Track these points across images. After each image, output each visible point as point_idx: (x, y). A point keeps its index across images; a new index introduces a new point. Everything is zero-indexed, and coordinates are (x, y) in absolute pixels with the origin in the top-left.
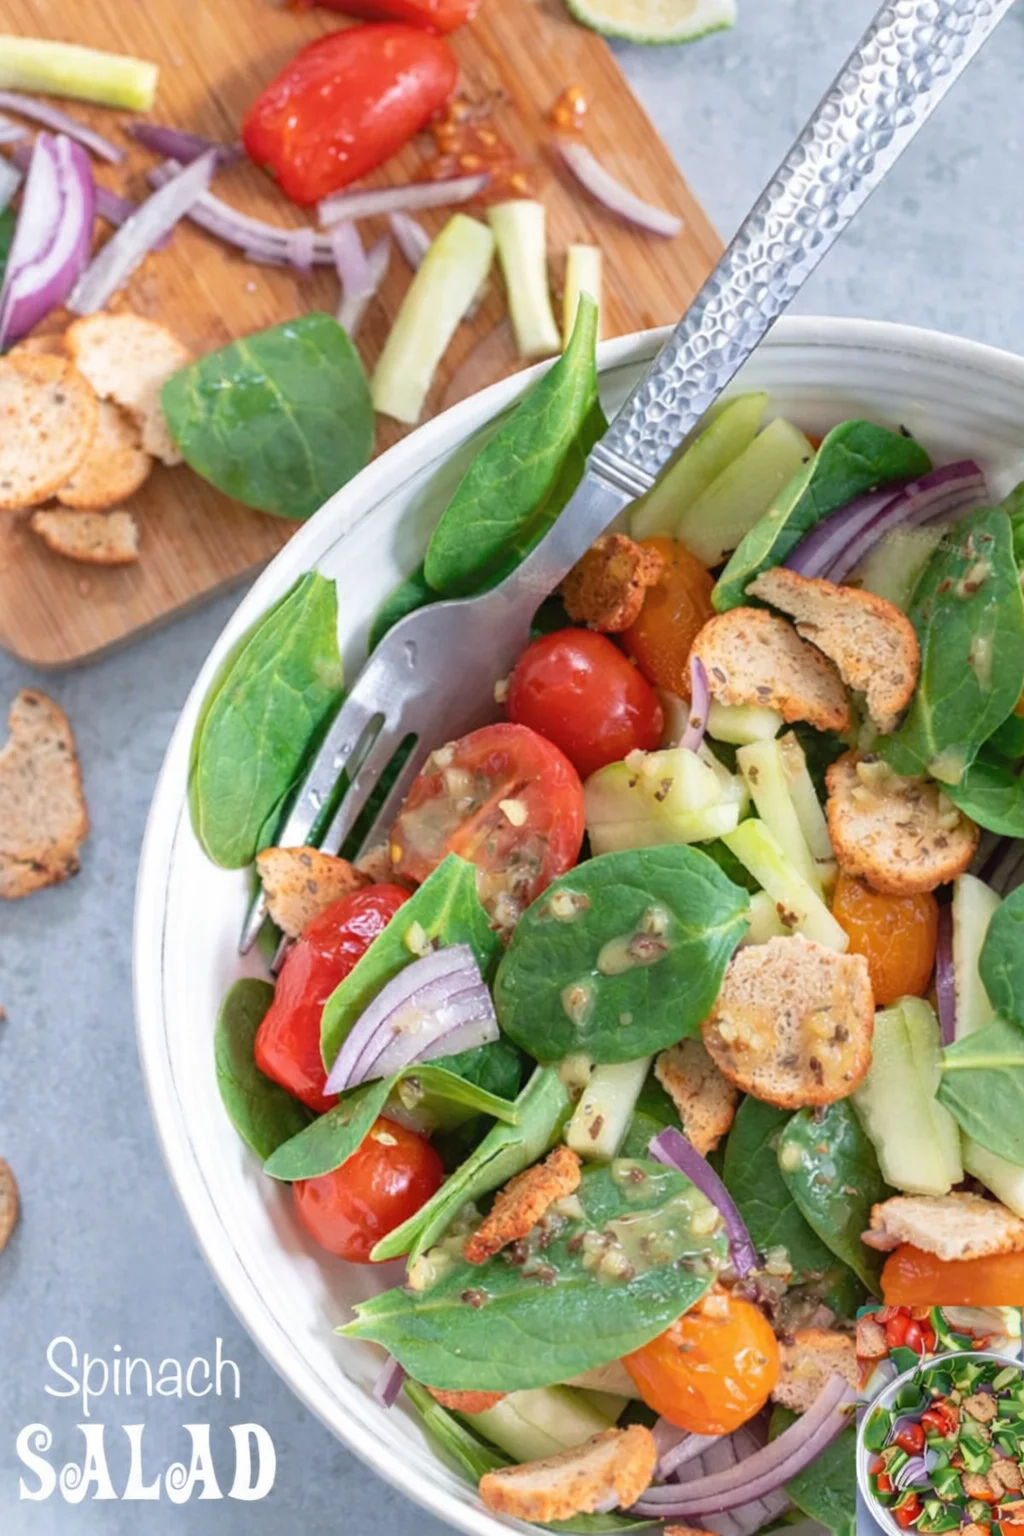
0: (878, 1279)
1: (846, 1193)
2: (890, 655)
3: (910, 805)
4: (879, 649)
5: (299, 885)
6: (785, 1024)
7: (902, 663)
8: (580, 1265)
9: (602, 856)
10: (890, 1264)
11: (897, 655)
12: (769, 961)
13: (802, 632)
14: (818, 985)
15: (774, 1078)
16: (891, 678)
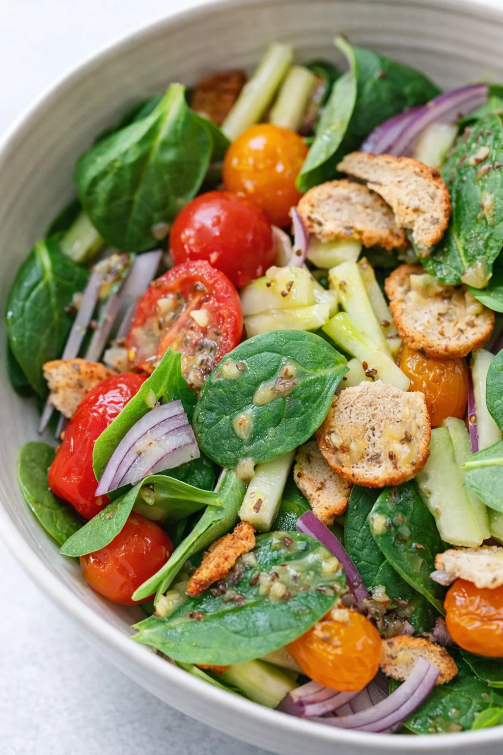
0: (443, 605)
1: (416, 548)
2: (430, 205)
3: (446, 301)
4: (423, 201)
5: (72, 383)
6: (371, 435)
7: (439, 210)
8: (258, 592)
9: (253, 338)
10: (449, 593)
11: (435, 205)
12: (361, 396)
13: (370, 186)
14: (392, 410)
15: (365, 469)
16: (431, 220)
